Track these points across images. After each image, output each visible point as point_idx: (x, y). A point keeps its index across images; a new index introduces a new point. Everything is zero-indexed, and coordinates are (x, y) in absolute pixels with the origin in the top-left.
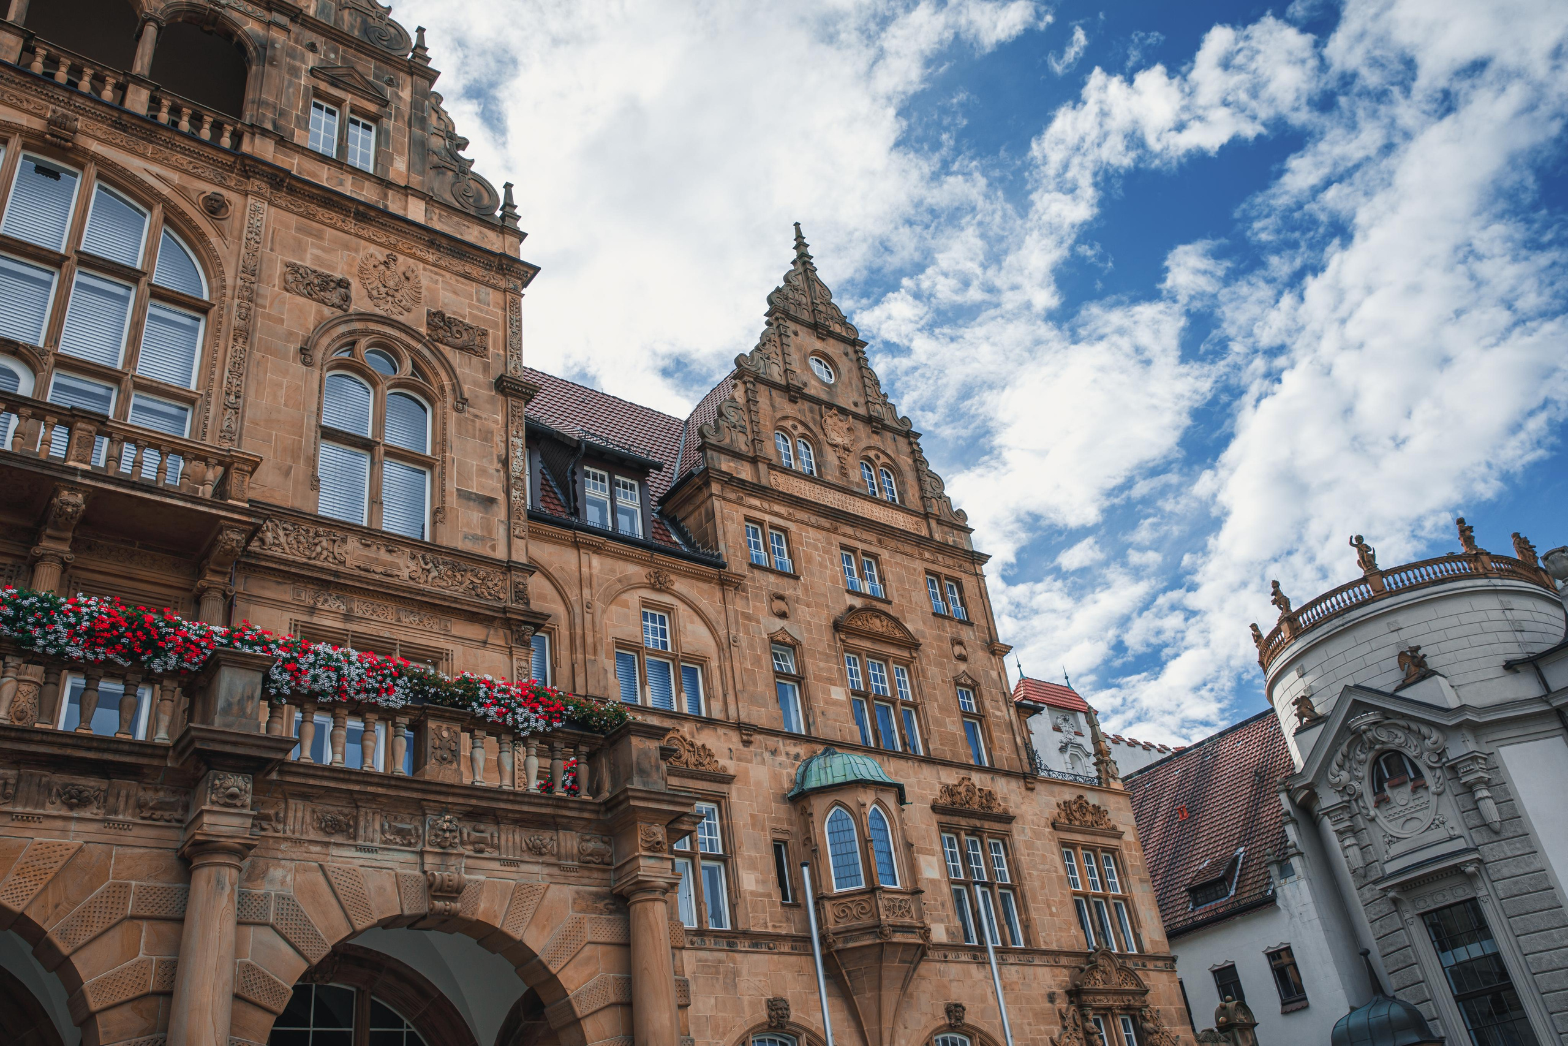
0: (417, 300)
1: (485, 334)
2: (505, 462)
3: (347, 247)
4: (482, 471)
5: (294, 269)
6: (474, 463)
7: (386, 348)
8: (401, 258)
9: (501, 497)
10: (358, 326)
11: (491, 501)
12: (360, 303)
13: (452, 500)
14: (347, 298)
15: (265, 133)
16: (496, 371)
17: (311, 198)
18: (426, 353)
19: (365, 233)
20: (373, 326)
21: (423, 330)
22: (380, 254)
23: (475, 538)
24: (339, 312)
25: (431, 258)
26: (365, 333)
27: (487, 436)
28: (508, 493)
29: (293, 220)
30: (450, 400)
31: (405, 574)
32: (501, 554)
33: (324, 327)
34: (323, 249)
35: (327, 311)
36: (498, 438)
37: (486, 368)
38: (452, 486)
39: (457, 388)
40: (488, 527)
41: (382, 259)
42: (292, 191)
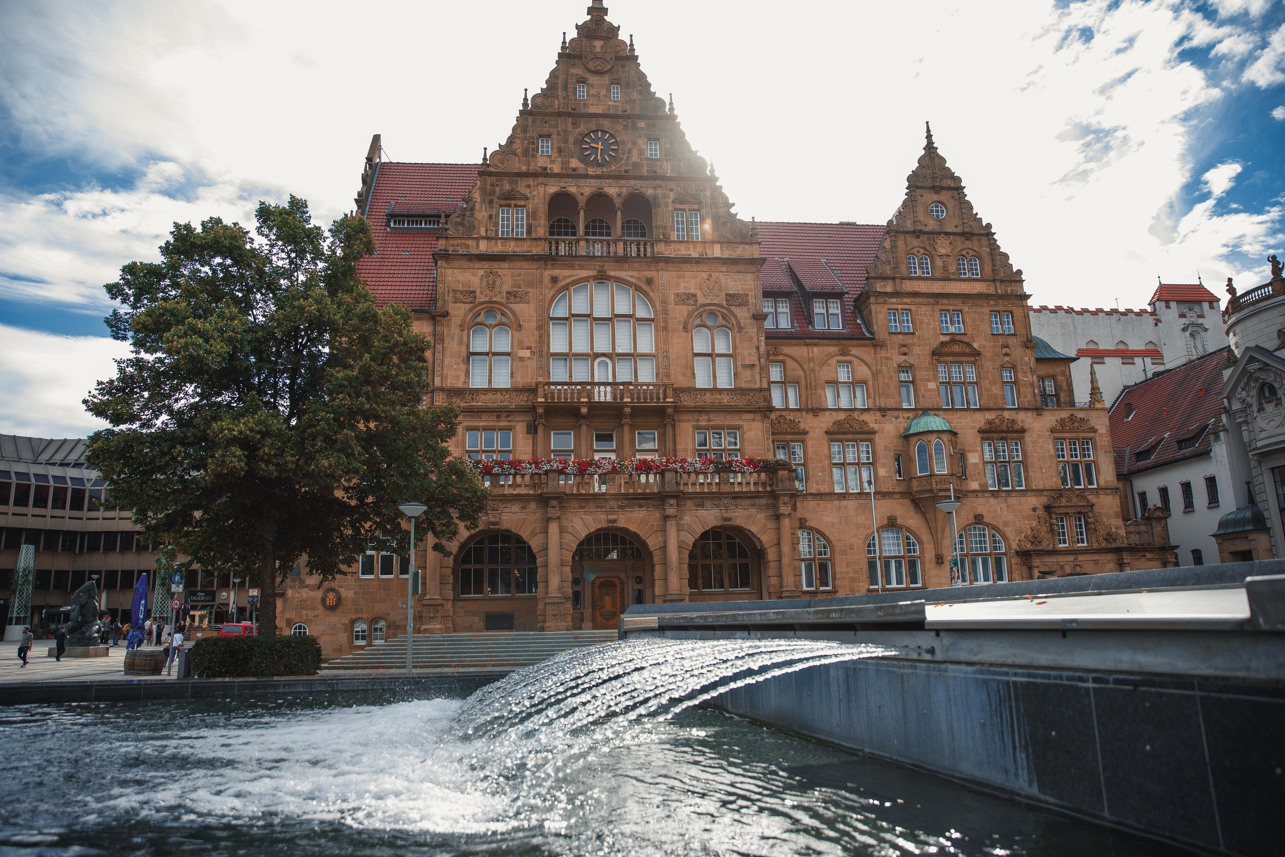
0: (721, 290)
1: (747, 295)
2: (758, 348)
3: (694, 278)
4: (750, 355)
5: (677, 295)
6: (746, 352)
7: (713, 314)
8: (713, 274)
9: (757, 363)
10: (701, 310)
11: (754, 365)
12: (701, 300)
13: (740, 369)
14: (696, 300)
15: (660, 241)
16: (753, 311)
17: (679, 262)
18: (726, 312)
19: (699, 269)
20: (706, 308)
21: (724, 303)
22: (705, 275)
23: (749, 381)
24: (694, 307)
25: (724, 269)
26: (704, 311)
27: (750, 339)
28: (759, 360)
29: (674, 274)
30: (736, 329)
31: (726, 401)
32: (758, 386)
33: (690, 315)
34: (686, 282)
35: (690, 308)
36: (755, 339)
37: (749, 310)
38: (739, 364)
39: (738, 323)
40: (753, 376)
41: (706, 277)
42: (672, 262)
